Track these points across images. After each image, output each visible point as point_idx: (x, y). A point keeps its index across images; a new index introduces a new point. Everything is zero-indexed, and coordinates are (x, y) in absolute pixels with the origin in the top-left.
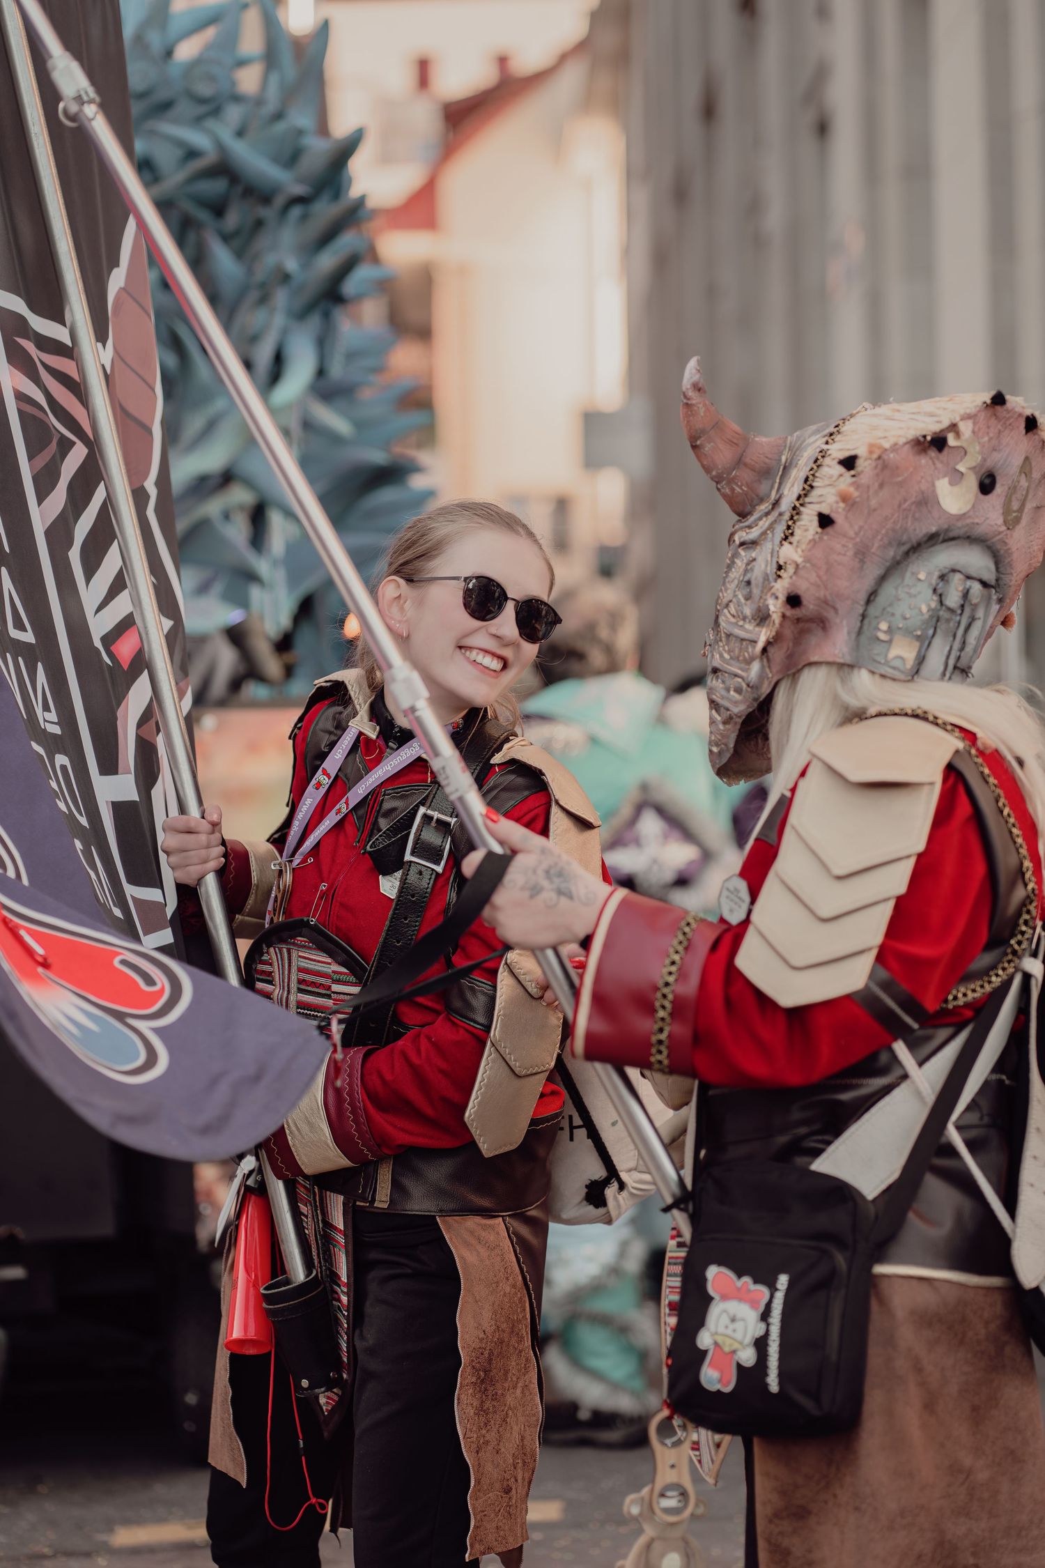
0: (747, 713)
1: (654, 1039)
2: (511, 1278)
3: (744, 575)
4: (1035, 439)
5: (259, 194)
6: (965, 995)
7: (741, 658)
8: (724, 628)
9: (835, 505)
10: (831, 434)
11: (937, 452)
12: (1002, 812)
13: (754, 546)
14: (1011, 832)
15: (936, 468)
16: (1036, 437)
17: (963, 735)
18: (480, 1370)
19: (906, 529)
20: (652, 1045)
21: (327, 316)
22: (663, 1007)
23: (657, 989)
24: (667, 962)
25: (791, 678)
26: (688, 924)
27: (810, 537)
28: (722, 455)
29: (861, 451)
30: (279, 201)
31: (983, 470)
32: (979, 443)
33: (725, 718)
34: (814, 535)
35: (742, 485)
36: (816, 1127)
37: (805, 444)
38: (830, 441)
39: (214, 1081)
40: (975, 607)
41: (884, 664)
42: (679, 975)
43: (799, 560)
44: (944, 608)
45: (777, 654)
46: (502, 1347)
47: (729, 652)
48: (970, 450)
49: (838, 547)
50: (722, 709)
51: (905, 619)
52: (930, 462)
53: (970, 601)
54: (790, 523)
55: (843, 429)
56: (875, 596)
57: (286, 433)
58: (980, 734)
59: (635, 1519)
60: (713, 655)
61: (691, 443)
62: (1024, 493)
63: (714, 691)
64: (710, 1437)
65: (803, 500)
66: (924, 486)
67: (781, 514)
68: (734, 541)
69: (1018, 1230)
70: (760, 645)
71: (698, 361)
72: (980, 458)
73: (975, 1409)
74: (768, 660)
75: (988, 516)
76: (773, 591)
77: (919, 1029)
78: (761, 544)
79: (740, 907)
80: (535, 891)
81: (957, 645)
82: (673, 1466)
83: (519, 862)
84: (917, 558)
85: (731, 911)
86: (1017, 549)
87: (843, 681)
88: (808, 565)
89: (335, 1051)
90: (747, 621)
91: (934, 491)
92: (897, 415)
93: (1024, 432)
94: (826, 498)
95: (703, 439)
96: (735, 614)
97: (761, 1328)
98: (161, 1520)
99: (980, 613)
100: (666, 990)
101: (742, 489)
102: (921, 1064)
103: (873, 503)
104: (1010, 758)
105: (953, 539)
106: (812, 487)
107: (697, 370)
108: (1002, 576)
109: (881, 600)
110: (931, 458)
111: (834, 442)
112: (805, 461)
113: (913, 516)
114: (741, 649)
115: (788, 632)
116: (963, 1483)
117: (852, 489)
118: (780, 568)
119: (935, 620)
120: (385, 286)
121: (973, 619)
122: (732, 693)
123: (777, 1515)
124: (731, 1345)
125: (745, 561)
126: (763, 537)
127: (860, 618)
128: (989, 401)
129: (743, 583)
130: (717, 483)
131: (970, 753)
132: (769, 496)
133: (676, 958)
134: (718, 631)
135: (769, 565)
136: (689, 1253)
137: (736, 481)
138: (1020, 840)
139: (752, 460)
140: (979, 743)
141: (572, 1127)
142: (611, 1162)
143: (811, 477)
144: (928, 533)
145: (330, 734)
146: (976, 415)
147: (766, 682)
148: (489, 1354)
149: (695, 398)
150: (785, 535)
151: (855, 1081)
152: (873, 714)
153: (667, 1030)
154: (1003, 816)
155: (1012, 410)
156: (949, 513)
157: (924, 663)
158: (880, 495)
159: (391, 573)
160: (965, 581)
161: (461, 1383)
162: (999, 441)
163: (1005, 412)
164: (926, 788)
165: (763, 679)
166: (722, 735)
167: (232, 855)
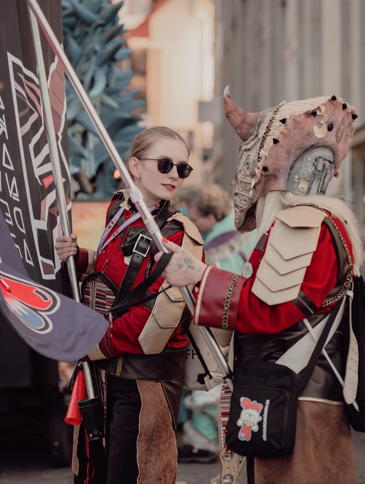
0: (248, 208)
1: (223, 317)
2: (163, 404)
3: (246, 161)
5: (87, 23)
7: (246, 189)
8: (239, 179)
9: (279, 136)
10: (276, 112)
11: (314, 117)
12: (340, 239)
13: (249, 151)
14: (344, 246)
15: (313, 122)
16: (346, 111)
17: (327, 212)
18: (148, 435)
19: (303, 144)
20: (223, 319)
21: (110, 66)
22: (227, 306)
23: (225, 300)
24: (228, 290)
25: (263, 196)
26: (235, 277)
28: (237, 120)
29: (287, 117)
30: (94, 26)
31: (329, 123)
32: (327, 113)
33: (240, 210)
34: (271, 146)
36: (277, 349)
37: (266, 116)
38: (275, 114)
39: (69, 335)
40: (327, 170)
41: (297, 190)
42: (232, 295)
43: (267, 155)
44: (317, 170)
45: (259, 188)
46: (158, 429)
47: (241, 187)
48: (324, 116)
49: (280, 150)
50: (239, 207)
51: (304, 174)
52: (311, 120)
53: (325, 168)
54: (262, 142)
55: (280, 109)
56: (293, 167)
57: (95, 106)
58: (332, 212)
60: (235, 189)
61: (226, 115)
62: (342, 130)
63: (236, 201)
65: (267, 134)
66: (309, 129)
67: (259, 139)
68: (242, 149)
69: (345, 384)
70: (253, 184)
71: (229, 87)
72: (328, 119)
73: (332, 448)
74: (256, 190)
75: (331, 139)
76: (257, 166)
77: (313, 314)
78: (252, 150)
79: (249, 273)
80: (180, 266)
81: (321, 183)
82: (228, 468)
83: (175, 256)
84: (307, 154)
85: (246, 274)
86: (340, 150)
87: (283, 196)
88: (270, 157)
89: (110, 324)
90: (248, 176)
91: (313, 130)
92: (298, 104)
93: (342, 109)
95: (231, 114)
96: (243, 174)
97: (260, 418)
99: (329, 172)
100: (228, 300)
101: (244, 131)
102: (313, 327)
103: (292, 135)
104: (342, 221)
105: (319, 147)
106: (269, 130)
107: (228, 90)
108: (335, 159)
109: (295, 168)
110: (311, 119)
111: (277, 114)
112: (267, 121)
113: (306, 139)
114: (246, 186)
115: (263, 180)
116: (327, 474)
117: (285, 130)
118: (259, 158)
119: (314, 175)
120: (130, 56)
121: (326, 174)
122: (243, 202)
124: (249, 425)
125: (246, 156)
126: (253, 147)
127: (288, 175)
128: (330, 99)
129: (246, 163)
130: (236, 129)
131: (329, 218)
132: (254, 133)
133: (231, 289)
134: (237, 180)
135: (255, 157)
137: (242, 128)
138: (347, 249)
139: (248, 121)
140: (332, 215)
141: (193, 354)
142: (207, 368)
143: (269, 126)
144: (311, 145)
145: (116, 210)
146: (326, 104)
147: (255, 198)
148: (153, 430)
149: (228, 100)
150: (261, 147)
151: (290, 333)
152: (296, 205)
153: (228, 314)
154: (341, 240)
155: (338, 102)
156: (318, 138)
157: (311, 190)
158: (295, 132)
159: (132, 156)
160: (324, 161)
161: (139, 439)
162: (334, 113)
163: (336, 103)
164: (316, 229)
165: (254, 197)
166: (239, 216)
167: (81, 253)
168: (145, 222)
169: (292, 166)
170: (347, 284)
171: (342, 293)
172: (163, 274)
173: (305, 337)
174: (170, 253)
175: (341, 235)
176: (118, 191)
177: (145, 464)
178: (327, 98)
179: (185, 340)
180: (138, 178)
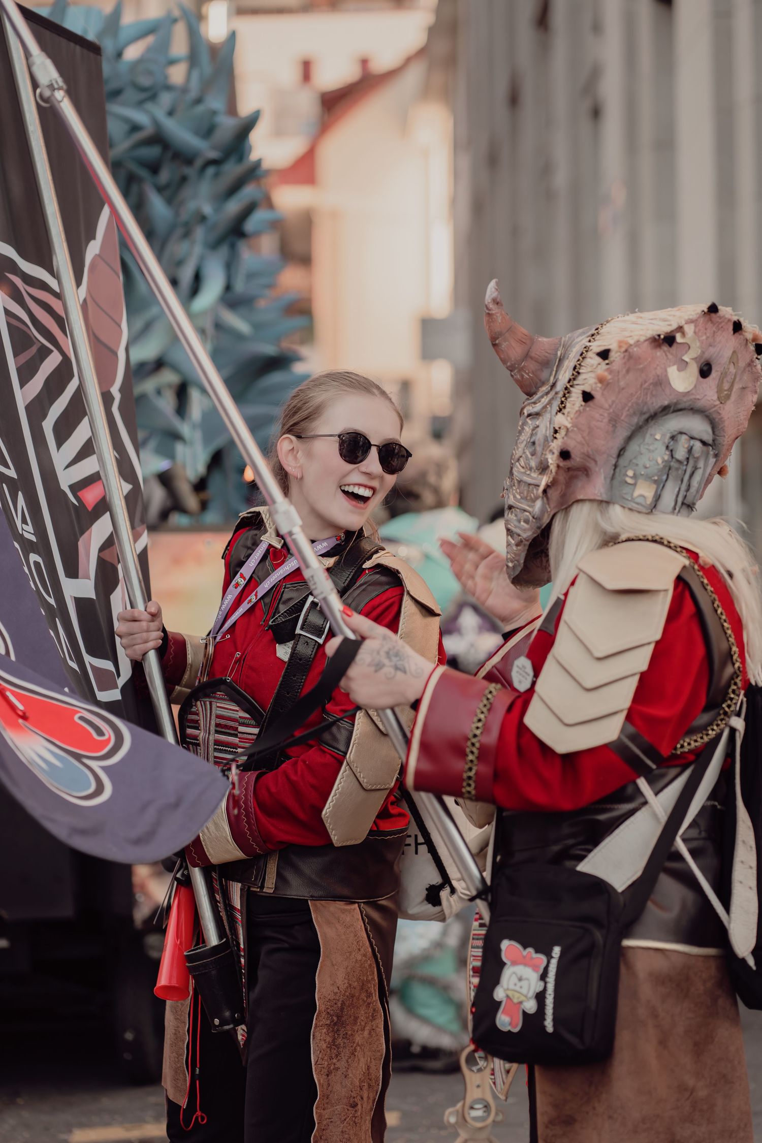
0: (533, 538)
1: (465, 775)
2: (362, 949)
3: (531, 438)
4: (741, 338)
5: (184, 157)
6: (689, 744)
7: (528, 498)
8: (516, 476)
9: (594, 386)
10: (593, 335)
11: (668, 347)
13: (538, 416)
15: (668, 359)
16: (742, 337)
17: (689, 555)
18: (333, 1015)
19: (646, 403)
20: (463, 780)
21: (233, 247)
22: (472, 752)
23: (469, 739)
24: (475, 719)
25: (564, 512)
26: (491, 692)
27: (577, 409)
28: (515, 351)
29: (613, 346)
30: (199, 163)
31: (702, 360)
32: (699, 340)
33: (517, 541)
34: (579, 407)
35: (529, 373)
36: (581, 839)
37: (573, 343)
38: (592, 340)
39: (144, 807)
40: (697, 460)
41: (631, 501)
42: (484, 729)
43: (569, 426)
44: (674, 460)
45: (554, 494)
46: (352, 1000)
47: (520, 493)
48: (692, 346)
49: (597, 416)
50: (515, 535)
51: (646, 468)
52: (664, 354)
53: (693, 455)
54: (563, 399)
55: (601, 331)
56: (624, 452)
57: (201, 332)
58: (701, 554)
59: (452, 1126)
60: (509, 497)
61: (492, 342)
62: (733, 377)
63: (510, 523)
64: (502, 1066)
65: (573, 383)
66: (659, 371)
67: (556, 393)
68: (524, 413)
69: (732, 921)
70: (542, 488)
71: (496, 282)
72: (700, 351)
73: (696, 1044)
74: (548, 499)
75: (706, 393)
76: (550, 448)
77: (657, 769)
78: (542, 416)
79: (526, 679)
80: (379, 667)
81: (684, 487)
82: (478, 1086)
83: (367, 646)
84: (654, 424)
85: (520, 682)
86: (728, 418)
87: (602, 513)
88: (575, 429)
89: (234, 788)
90: (533, 470)
91: (666, 376)
92: (640, 321)
93: (732, 332)
94: (587, 381)
95: (500, 339)
96: (524, 466)
97: (540, 986)
98: (107, 1124)
99: (701, 464)
100: (474, 740)
101: (529, 376)
102: (656, 794)
103: (622, 383)
104: (723, 571)
105: (680, 410)
106: (579, 373)
107: (495, 289)
108: (717, 437)
109: (628, 454)
110: (664, 352)
111: (595, 340)
112: (574, 354)
113: (651, 393)
114: (528, 491)
115: (562, 478)
116: (688, 1099)
117: (606, 374)
118: (556, 432)
119: (667, 468)
120: (277, 225)
121: (695, 468)
122: (522, 523)
123: (551, 1123)
124: (518, 998)
125: (531, 427)
126: (544, 410)
127: (613, 468)
128: (706, 310)
129: (530, 443)
130: (511, 371)
131: (694, 568)
132: (548, 380)
133: (482, 716)
134: (512, 478)
135: (548, 430)
136: (488, 931)
137: (525, 370)
138: (729, 632)
139: (536, 354)
140: (701, 561)
141: (417, 844)
142: (445, 871)
143: (578, 366)
144: (662, 406)
145: (248, 549)
146: (697, 320)
147: (546, 515)
148: (342, 1004)
149: (494, 309)
150: (560, 408)
151: (608, 806)
152: (624, 540)
153: (475, 769)
154: (717, 614)
155: (723, 317)
156: (677, 391)
157: (660, 500)
158: (627, 378)
159: (284, 434)
160: (689, 441)
161: (316, 1024)
162: (714, 339)
163: (718, 319)
164: (662, 593)
165: (544, 513)
166: (515, 554)
167: (172, 641)
168: (306, 574)
169: (621, 451)
170: (729, 706)
171: (718, 725)
172: (343, 683)
173: (638, 814)
174: (359, 638)
175: (717, 603)
176: (249, 511)
177: (328, 1075)
178: (695, 308)
179: (402, 815)
180: (297, 478)
